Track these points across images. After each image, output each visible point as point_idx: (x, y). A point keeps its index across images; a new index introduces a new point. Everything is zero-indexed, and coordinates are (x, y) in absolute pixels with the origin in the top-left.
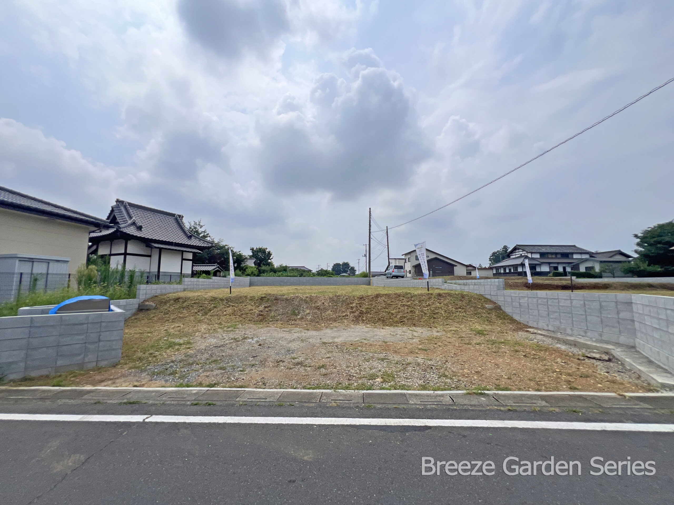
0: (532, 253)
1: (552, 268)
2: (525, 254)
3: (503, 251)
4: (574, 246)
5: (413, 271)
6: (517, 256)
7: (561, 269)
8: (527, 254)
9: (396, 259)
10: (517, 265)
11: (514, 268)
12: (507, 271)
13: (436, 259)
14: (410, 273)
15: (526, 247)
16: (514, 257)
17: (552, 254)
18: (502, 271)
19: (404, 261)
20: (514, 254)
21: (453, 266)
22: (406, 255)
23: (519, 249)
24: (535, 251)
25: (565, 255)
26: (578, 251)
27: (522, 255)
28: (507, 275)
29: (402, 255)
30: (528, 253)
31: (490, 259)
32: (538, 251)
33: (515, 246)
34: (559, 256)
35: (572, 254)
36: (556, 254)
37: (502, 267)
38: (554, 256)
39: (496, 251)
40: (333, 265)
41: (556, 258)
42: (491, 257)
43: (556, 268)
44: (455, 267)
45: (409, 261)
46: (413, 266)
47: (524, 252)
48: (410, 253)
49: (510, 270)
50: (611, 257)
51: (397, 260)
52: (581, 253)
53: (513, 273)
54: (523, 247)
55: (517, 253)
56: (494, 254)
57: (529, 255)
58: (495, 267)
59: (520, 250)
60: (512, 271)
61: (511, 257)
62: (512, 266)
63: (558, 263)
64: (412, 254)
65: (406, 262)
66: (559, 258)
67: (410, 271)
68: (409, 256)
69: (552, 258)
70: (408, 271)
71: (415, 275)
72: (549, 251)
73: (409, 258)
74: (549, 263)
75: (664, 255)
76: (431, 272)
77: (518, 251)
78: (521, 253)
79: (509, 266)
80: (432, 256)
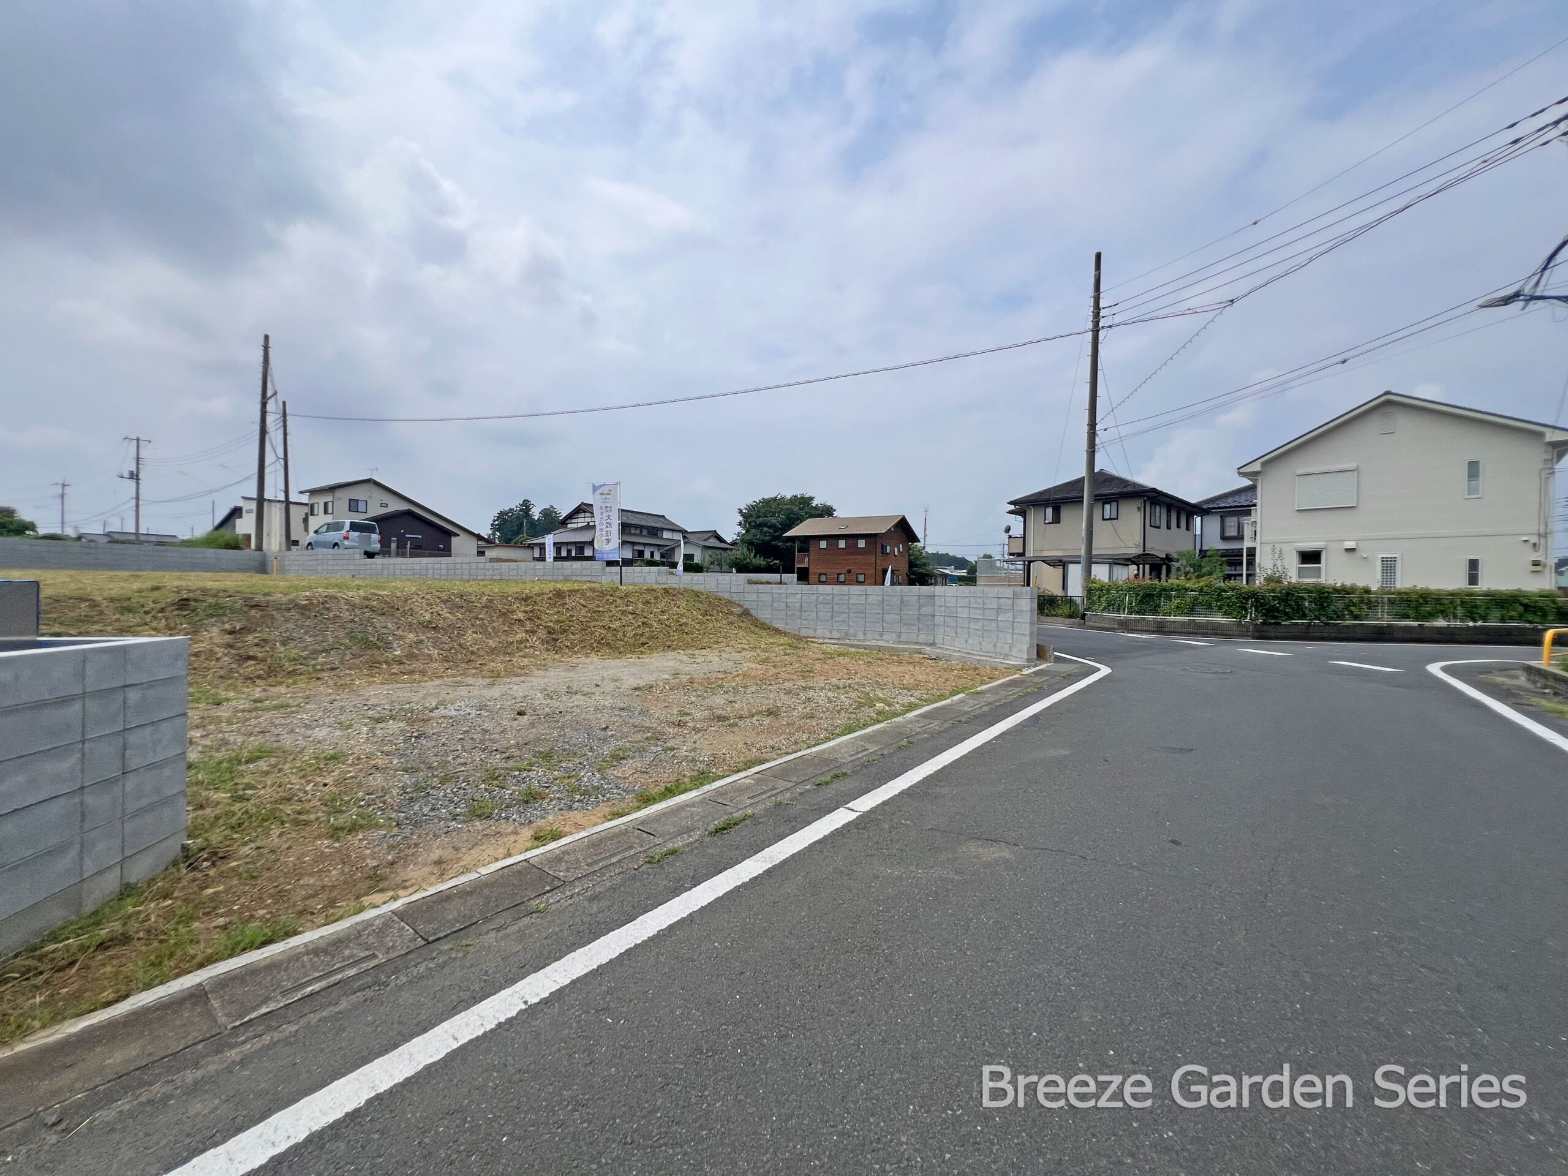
1: (636, 554)
3: (521, 510)
4: (663, 516)
6: (580, 525)
7: (647, 555)
10: (585, 543)
11: (577, 549)
12: (564, 554)
13: (409, 513)
16: (575, 526)
17: (636, 527)
20: (576, 520)
21: (449, 534)
22: (313, 492)
23: (585, 512)
25: (654, 532)
26: (669, 527)
27: (591, 523)
29: (301, 492)
31: (492, 525)
33: (578, 506)
34: (645, 532)
35: (662, 529)
36: (641, 527)
38: (638, 532)
39: (507, 509)
41: (641, 535)
42: (494, 521)
43: (641, 553)
44: (453, 539)
45: (325, 511)
48: (332, 489)
49: (569, 551)
50: (705, 540)
51: (277, 505)
52: (673, 530)
53: (574, 558)
55: (580, 520)
56: (502, 514)
59: (587, 515)
60: (573, 554)
61: (569, 526)
62: (574, 543)
63: (645, 544)
64: (339, 493)
65: (312, 514)
66: (645, 536)
68: (328, 498)
69: (635, 535)
72: (633, 522)
73: (326, 504)
74: (633, 544)
75: (773, 543)
76: (394, 546)
77: (582, 515)
78: (587, 520)
79: (567, 544)
80: (398, 506)
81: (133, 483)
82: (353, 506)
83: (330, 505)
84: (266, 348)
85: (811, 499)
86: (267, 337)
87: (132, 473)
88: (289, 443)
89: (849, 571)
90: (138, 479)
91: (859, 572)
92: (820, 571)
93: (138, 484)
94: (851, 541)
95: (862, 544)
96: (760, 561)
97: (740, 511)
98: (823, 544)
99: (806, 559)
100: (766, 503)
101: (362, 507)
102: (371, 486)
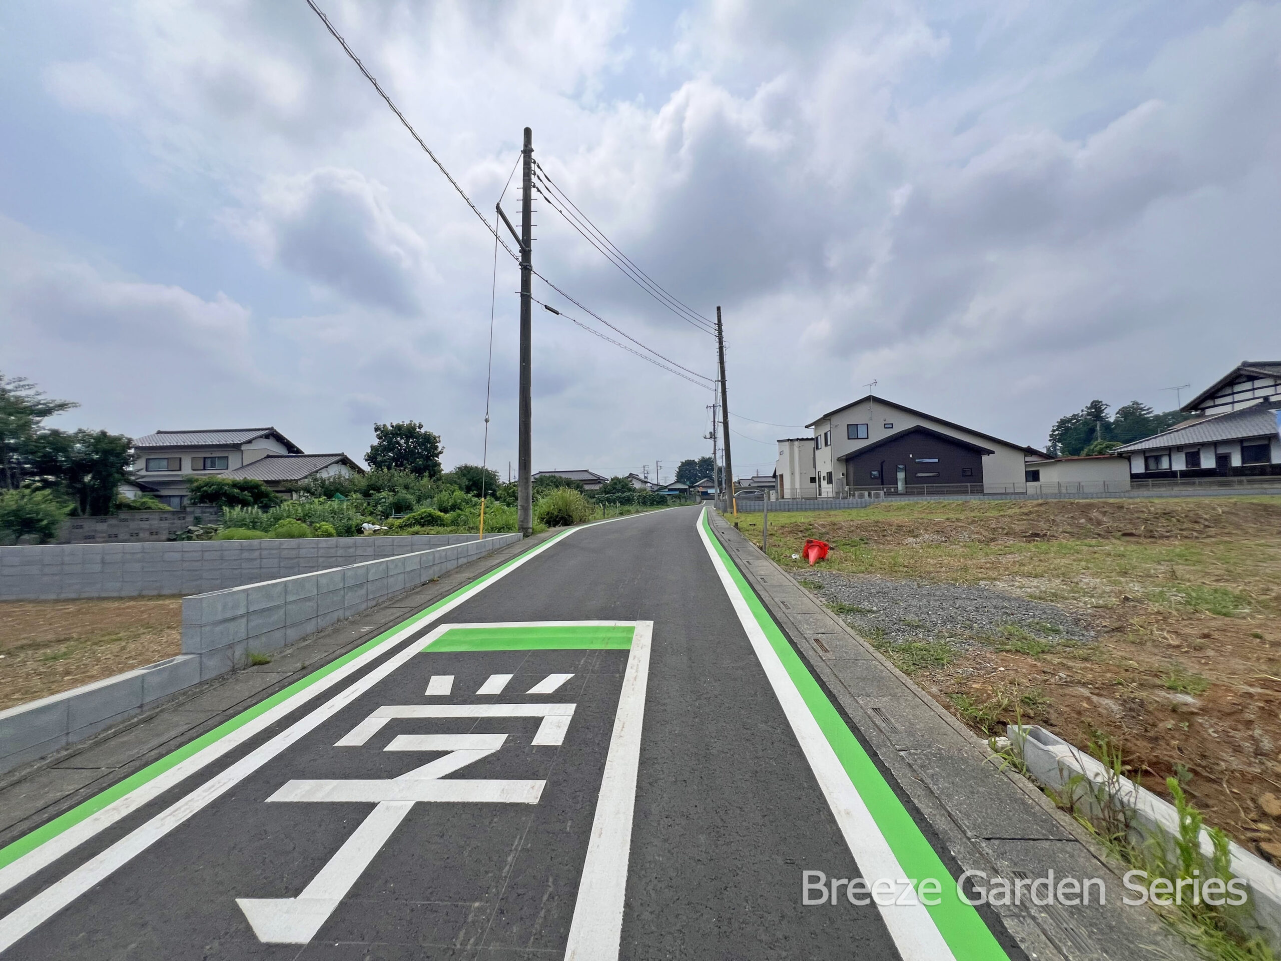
3: (1089, 414)
5: (838, 476)
6: (1244, 406)
9: (791, 440)
12: (1208, 464)
13: (919, 431)
14: (830, 481)
16: (1225, 410)
18: (1180, 467)
19: (813, 444)
20: (1230, 399)
21: (979, 452)
22: (817, 424)
23: (1254, 379)
28: (1210, 478)
29: (807, 427)
31: (1051, 436)
33: (1237, 369)
37: (1179, 448)
40: (680, 464)
44: (985, 459)
45: (826, 444)
46: (839, 459)
49: (1222, 459)
51: (796, 443)
53: (1243, 471)
55: (1243, 397)
58: (1143, 452)
59: (1263, 383)
60: (1238, 464)
61: (1214, 411)
64: (835, 420)
65: (817, 448)
67: (830, 475)
68: (826, 428)
70: (823, 474)
71: (847, 489)
73: (826, 434)
76: (901, 477)
78: (1266, 393)
79: (1215, 443)
80: (904, 424)
81: (711, 441)
82: (853, 432)
83: (829, 433)
84: (527, 151)
86: (528, 132)
87: (711, 433)
90: (715, 438)
93: (715, 441)
101: (862, 433)
102: (871, 405)
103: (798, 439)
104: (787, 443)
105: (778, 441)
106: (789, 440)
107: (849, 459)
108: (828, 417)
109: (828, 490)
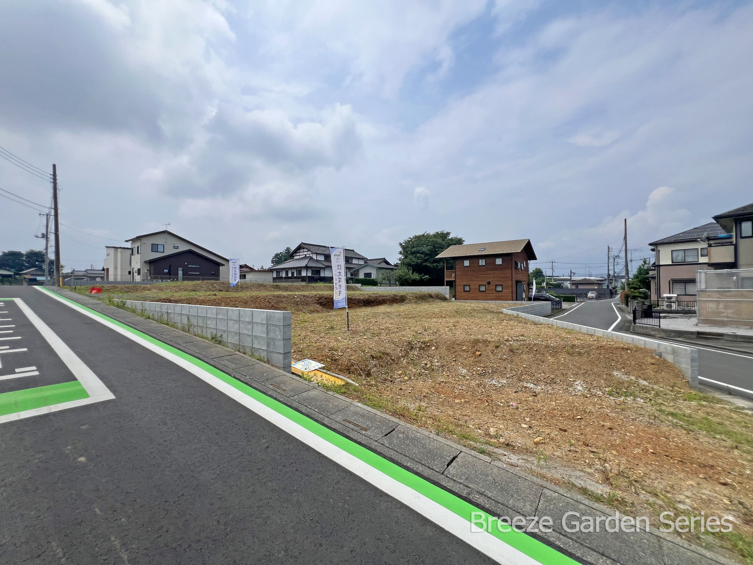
0: (317, 254)
2: (310, 255)
3: (286, 253)
4: (353, 250)
5: (144, 271)
6: (301, 257)
8: (311, 255)
9: (116, 248)
10: (301, 267)
11: (298, 271)
12: (290, 275)
13: (190, 252)
14: (139, 273)
15: (312, 247)
16: (298, 257)
18: (284, 276)
19: (130, 252)
20: (298, 254)
21: (219, 265)
22: (133, 240)
23: (303, 248)
24: (321, 252)
25: (347, 260)
26: (356, 256)
27: (307, 256)
28: (290, 280)
29: (126, 241)
30: (313, 253)
31: (272, 261)
32: (323, 253)
33: (300, 245)
35: (352, 258)
37: (284, 269)
39: (279, 252)
42: (273, 259)
44: (221, 267)
45: (138, 253)
46: (145, 262)
47: (309, 253)
49: (293, 273)
50: (379, 264)
51: (119, 250)
52: (359, 259)
53: (296, 278)
54: (308, 246)
55: (301, 254)
56: (277, 255)
57: (314, 257)
58: (276, 269)
59: (305, 250)
60: (295, 275)
61: (295, 258)
62: (296, 268)
64: (144, 240)
65: (133, 254)
67: (139, 270)
68: (138, 244)
70: (136, 269)
71: (149, 278)
73: (138, 247)
75: (424, 264)
76: (180, 273)
77: (302, 250)
78: (305, 253)
79: (291, 268)
80: (184, 248)
82: (154, 248)
83: (140, 247)
85: (448, 234)
88: (58, 196)
89: (489, 283)
90: (46, 238)
91: (498, 283)
92: (465, 283)
94: (490, 260)
95: (499, 261)
96: (416, 276)
97: (401, 244)
98: (467, 263)
99: (453, 275)
100: (418, 238)
101: (160, 249)
102: (166, 235)
103: (120, 248)
104: (113, 249)
105: (107, 247)
106: (114, 247)
107: (151, 262)
108: (139, 238)
109: (138, 278)
